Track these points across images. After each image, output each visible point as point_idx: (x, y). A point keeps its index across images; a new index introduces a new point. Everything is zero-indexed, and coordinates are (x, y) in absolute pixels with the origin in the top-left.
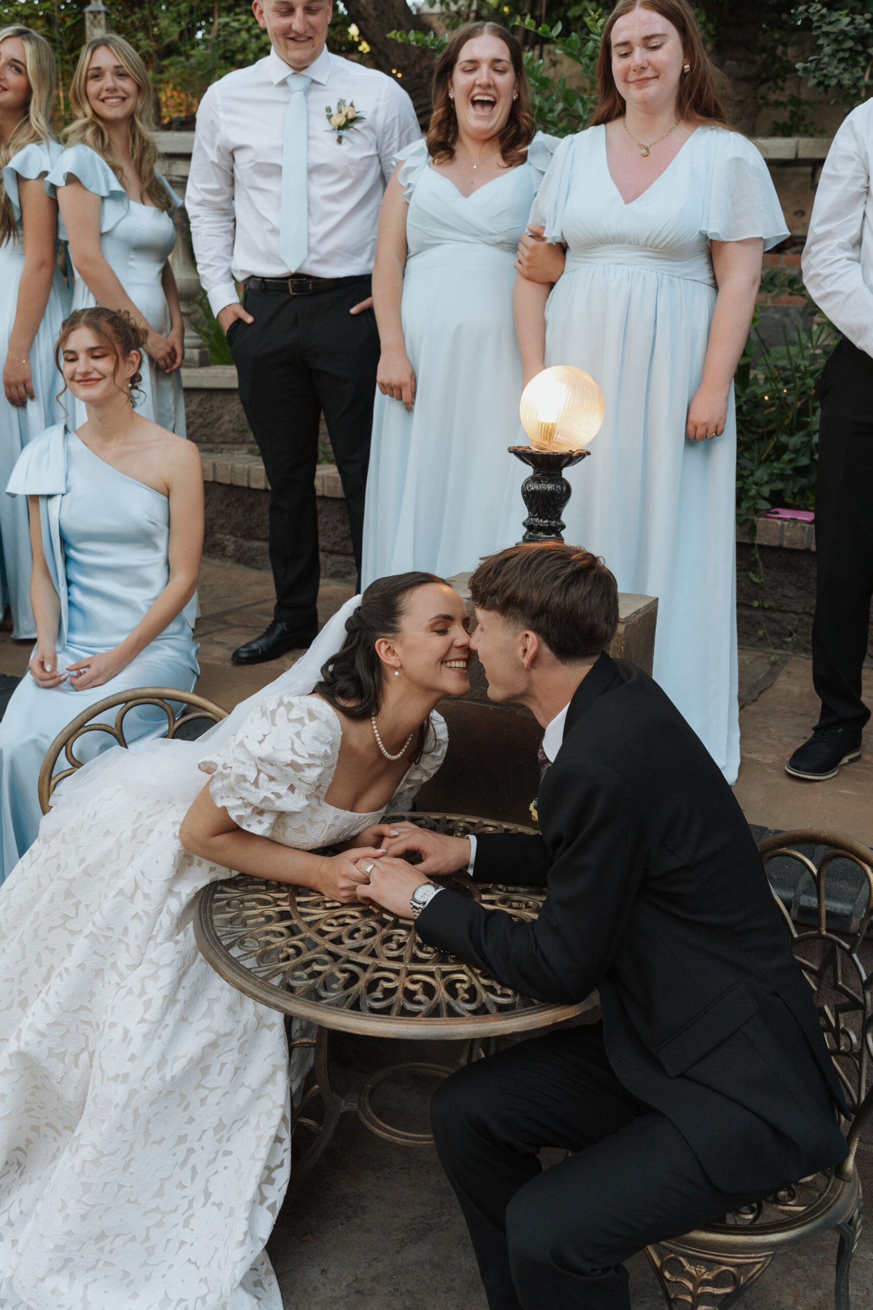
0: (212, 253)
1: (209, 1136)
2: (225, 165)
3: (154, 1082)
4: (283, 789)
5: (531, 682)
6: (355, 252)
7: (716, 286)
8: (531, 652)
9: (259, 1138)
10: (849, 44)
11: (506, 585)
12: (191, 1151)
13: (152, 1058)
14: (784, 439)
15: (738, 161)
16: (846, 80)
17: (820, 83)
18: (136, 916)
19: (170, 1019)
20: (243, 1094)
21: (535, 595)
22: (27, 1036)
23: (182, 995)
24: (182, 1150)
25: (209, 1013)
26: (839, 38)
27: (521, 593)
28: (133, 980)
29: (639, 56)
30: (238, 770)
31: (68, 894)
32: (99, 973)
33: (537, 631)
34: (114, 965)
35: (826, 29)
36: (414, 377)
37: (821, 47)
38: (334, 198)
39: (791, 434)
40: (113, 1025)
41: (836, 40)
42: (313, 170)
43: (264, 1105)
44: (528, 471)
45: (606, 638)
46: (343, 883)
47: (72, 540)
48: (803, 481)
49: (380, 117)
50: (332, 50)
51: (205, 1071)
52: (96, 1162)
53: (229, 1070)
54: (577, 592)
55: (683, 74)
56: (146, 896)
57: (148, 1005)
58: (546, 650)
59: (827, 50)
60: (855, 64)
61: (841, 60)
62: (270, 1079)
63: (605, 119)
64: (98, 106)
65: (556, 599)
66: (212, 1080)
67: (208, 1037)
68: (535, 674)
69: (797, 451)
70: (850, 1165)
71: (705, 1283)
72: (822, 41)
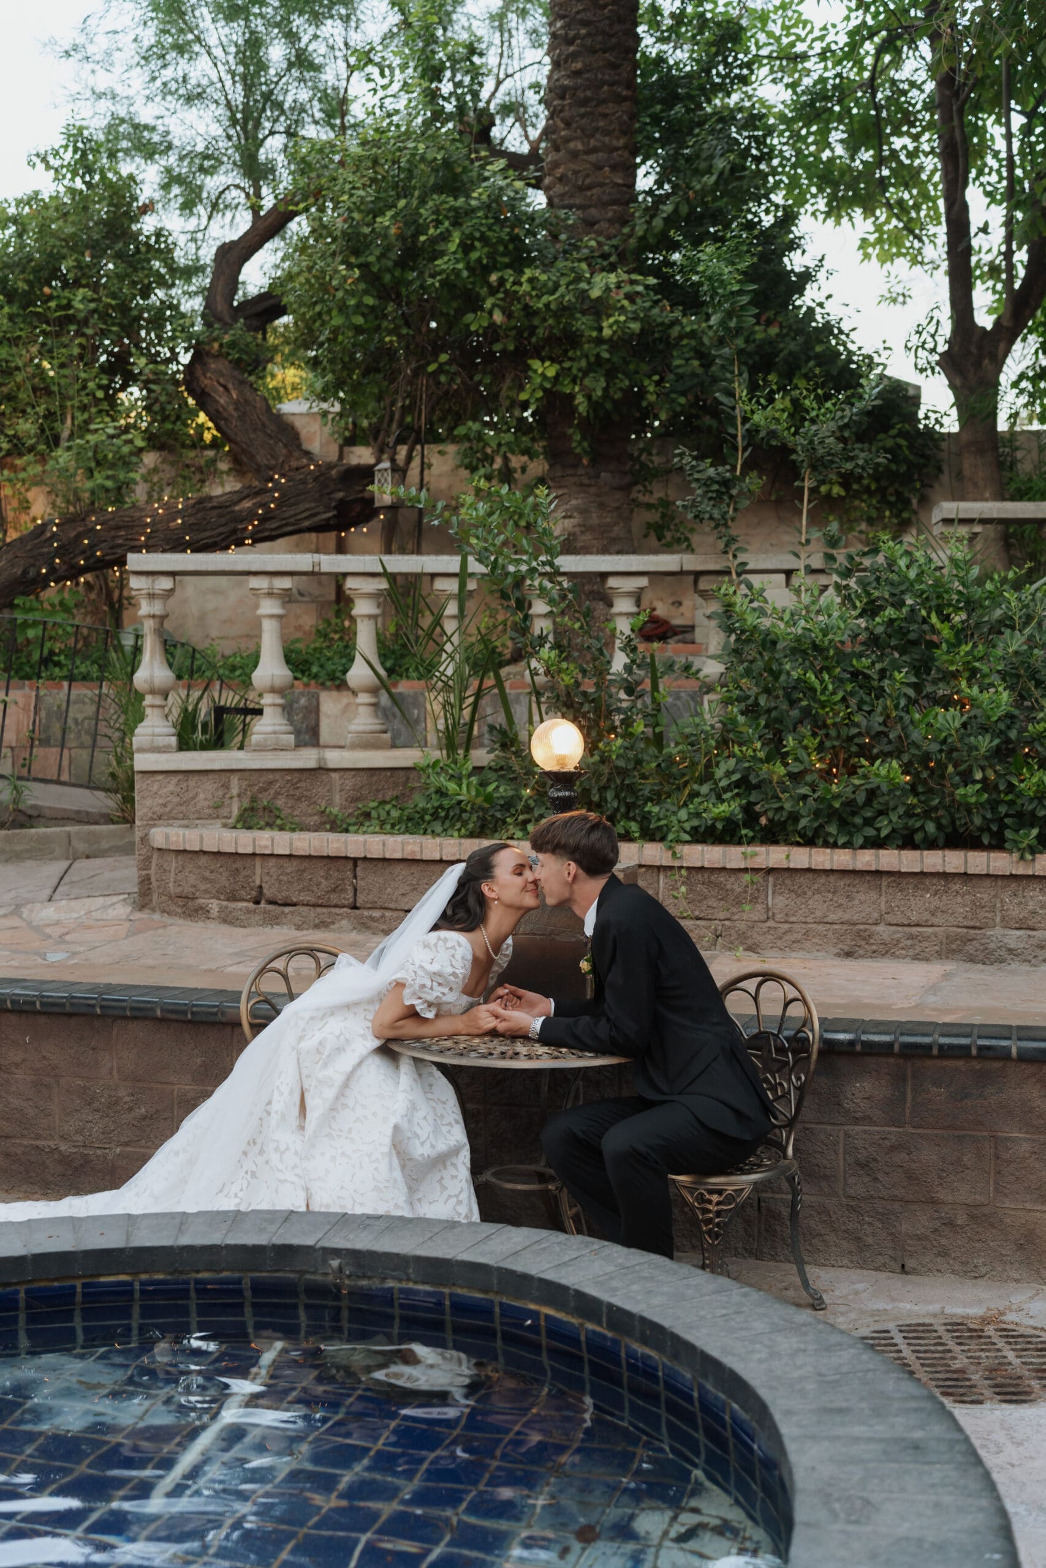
5: (572, 893)
8: (573, 873)
10: (715, 487)
11: (554, 837)
14: (696, 787)
16: (716, 514)
17: (696, 517)
21: (571, 841)
26: (707, 483)
27: (563, 841)
33: (575, 861)
35: (696, 476)
37: (694, 489)
39: (701, 784)
41: (705, 484)
45: (613, 862)
54: (595, 836)
58: (581, 871)
59: (699, 492)
60: (722, 501)
61: (710, 499)
65: (584, 842)
68: (575, 887)
70: (790, 1151)
71: (719, 1203)
72: (694, 485)
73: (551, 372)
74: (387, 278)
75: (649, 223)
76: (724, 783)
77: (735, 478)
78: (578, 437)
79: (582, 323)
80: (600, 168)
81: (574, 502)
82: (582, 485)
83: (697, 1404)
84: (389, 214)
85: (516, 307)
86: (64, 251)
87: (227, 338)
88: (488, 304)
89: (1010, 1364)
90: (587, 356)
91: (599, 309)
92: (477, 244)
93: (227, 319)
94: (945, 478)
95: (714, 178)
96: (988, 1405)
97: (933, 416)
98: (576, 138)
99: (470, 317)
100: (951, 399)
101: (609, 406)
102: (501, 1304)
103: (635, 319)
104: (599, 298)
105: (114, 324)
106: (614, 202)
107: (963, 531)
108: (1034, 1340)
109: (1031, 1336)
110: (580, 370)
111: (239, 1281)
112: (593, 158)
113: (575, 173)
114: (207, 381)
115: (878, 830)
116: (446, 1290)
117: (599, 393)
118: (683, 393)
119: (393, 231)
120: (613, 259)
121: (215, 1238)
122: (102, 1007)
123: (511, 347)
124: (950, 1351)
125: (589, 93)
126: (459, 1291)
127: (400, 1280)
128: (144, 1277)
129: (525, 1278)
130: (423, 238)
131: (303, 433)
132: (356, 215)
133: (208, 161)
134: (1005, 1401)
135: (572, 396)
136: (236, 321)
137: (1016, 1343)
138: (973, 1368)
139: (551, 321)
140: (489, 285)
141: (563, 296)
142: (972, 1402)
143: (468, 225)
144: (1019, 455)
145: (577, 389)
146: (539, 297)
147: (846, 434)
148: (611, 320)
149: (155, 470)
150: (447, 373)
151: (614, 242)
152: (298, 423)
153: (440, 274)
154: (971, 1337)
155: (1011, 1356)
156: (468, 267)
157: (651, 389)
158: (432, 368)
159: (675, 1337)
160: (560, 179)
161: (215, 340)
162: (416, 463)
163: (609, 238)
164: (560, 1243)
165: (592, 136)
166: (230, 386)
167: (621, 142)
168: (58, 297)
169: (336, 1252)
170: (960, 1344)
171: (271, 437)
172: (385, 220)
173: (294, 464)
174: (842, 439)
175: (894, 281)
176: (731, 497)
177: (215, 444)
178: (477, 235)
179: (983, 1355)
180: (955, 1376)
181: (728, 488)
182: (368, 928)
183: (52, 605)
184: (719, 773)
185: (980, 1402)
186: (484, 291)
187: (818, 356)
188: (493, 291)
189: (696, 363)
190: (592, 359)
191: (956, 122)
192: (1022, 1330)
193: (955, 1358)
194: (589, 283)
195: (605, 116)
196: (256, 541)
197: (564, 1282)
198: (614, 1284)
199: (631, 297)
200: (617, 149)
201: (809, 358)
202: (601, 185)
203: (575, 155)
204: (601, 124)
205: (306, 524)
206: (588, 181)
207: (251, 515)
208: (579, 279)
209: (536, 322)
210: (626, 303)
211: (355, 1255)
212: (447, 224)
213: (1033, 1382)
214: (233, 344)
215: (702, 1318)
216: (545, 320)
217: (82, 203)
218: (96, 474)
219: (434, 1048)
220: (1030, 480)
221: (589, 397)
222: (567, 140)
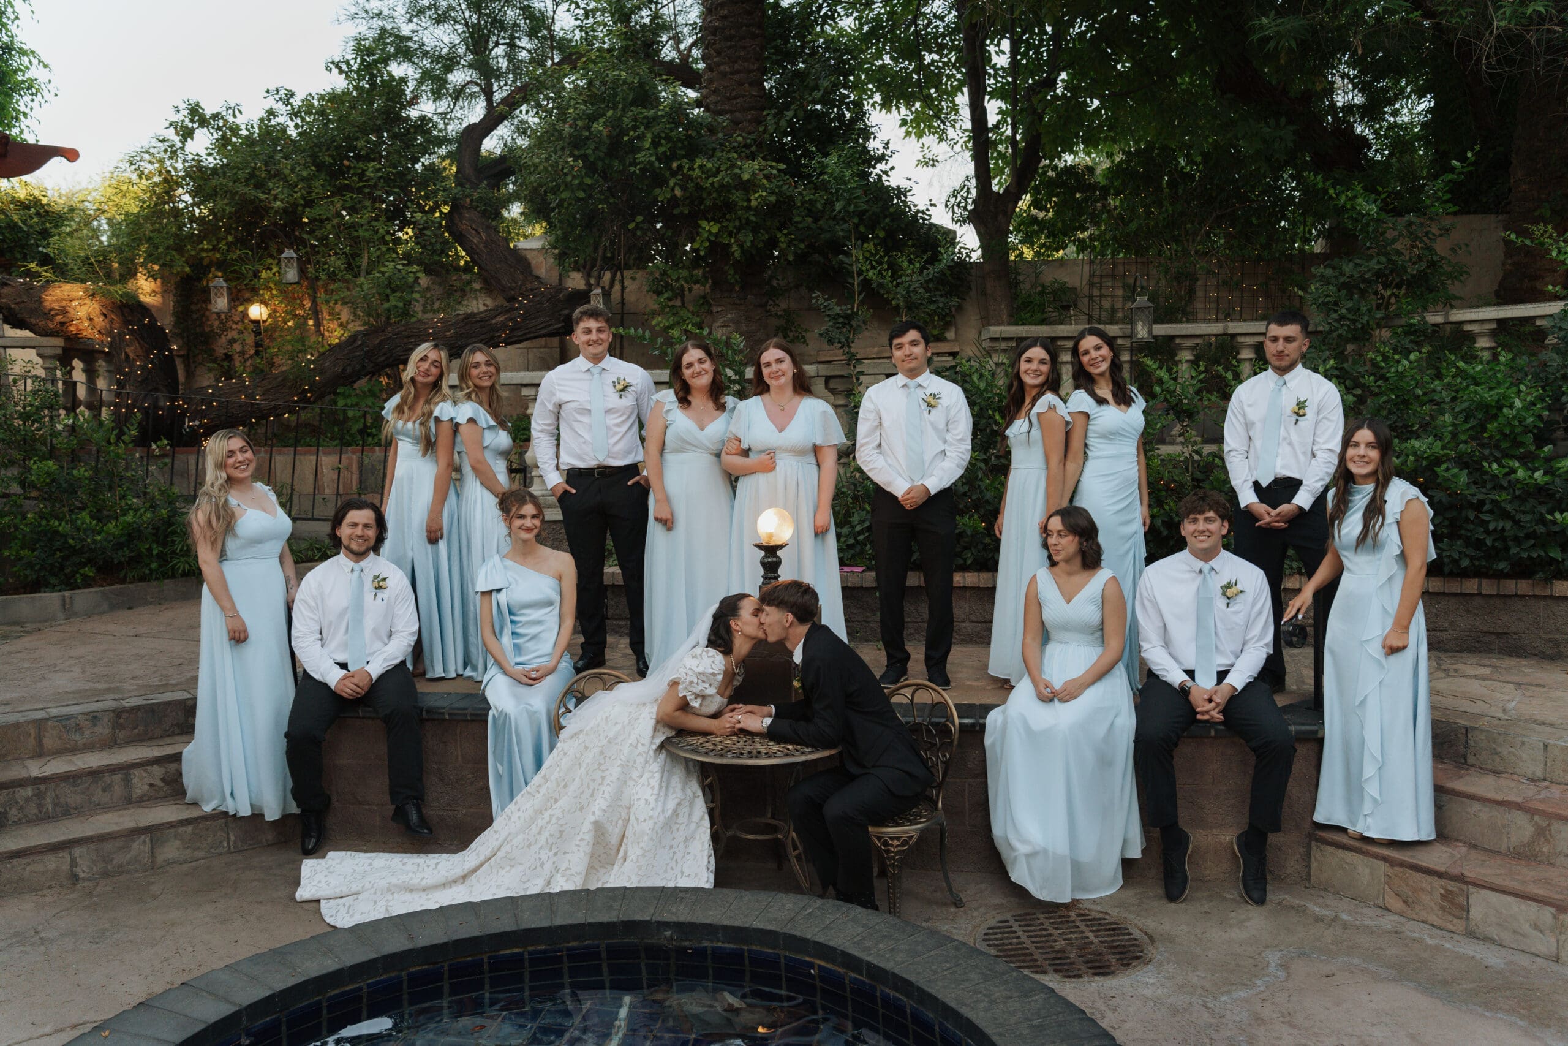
0: (547, 457)
1: (682, 846)
2: (556, 411)
3: (662, 818)
4: (707, 686)
5: (788, 634)
6: (629, 452)
7: (818, 465)
8: (789, 621)
9: (702, 844)
10: (841, 320)
11: (779, 596)
12: (675, 853)
13: (659, 809)
15: (825, 412)
18: (640, 754)
19: (662, 794)
20: (693, 826)
21: (791, 599)
22: (597, 813)
23: (664, 785)
24: (671, 851)
25: (674, 792)
26: (835, 317)
27: (786, 599)
28: (644, 780)
29: (774, 367)
30: (689, 679)
31: (602, 753)
32: (625, 782)
33: (792, 612)
34: (631, 778)
35: (828, 313)
36: (672, 515)
37: (826, 322)
38: (618, 425)
40: (639, 799)
42: (608, 411)
43: (702, 829)
44: (763, 553)
46: (728, 725)
47: (514, 610)
48: (852, 552)
49: (639, 386)
50: (611, 355)
51: (677, 815)
52: (643, 855)
53: (687, 815)
54: (807, 597)
55: (794, 374)
56: (643, 745)
57: (653, 788)
58: (795, 620)
59: (830, 323)
60: (845, 329)
61: (838, 328)
62: (702, 818)
63: (760, 394)
64: (478, 382)
65: (799, 600)
66: (680, 820)
67: (676, 801)
68: (790, 630)
69: (846, 536)
70: (940, 805)
71: (898, 846)
72: (827, 319)
73: (715, 230)
74: (600, 164)
75: (777, 123)
76: (858, 528)
77: (853, 313)
78: (732, 272)
79: (736, 196)
80: (742, 84)
81: (729, 316)
82: (734, 304)
83: (937, 1036)
84: (602, 120)
85: (691, 185)
86: (358, 134)
87: (476, 196)
88: (672, 182)
89: (1092, 943)
90: (739, 218)
91: (748, 187)
92: (663, 141)
93: (473, 179)
94: (973, 293)
95: (821, 93)
96: (1086, 979)
97: (964, 251)
98: (723, 64)
99: (658, 191)
100: (978, 244)
101: (754, 252)
102: (785, 957)
103: (773, 193)
104: (748, 180)
105: (394, 187)
106: (752, 108)
107: (1003, 345)
108: (1103, 922)
109: (1100, 919)
110: (735, 227)
111: (598, 947)
112: (736, 77)
113: (725, 87)
114: (464, 226)
115: (965, 560)
116: (746, 947)
117: (749, 244)
118: (802, 241)
119: (605, 133)
120: (753, 149)
121: (579, 917)
122: (449, 714)
123: (686, 212)
124: (1051, 935)
125: (732, 32)
126: (754, 948)
127: (712, 941)
128: (530, 948)
129: (804, 940)
130: (626, 138)
131: (534, 263)
132: (579, 123)
133: (450, 63)
134: (1098, 974)
135: (729, 245)
136: (481, 182)
137: (1092, 926)
138: (1069, 948)
139: (714, 195)
140: (670, 169)
141: (723, 178)
142: (1074, 977)
143: (657, 129)
144: (1021, 278)
145: (733, 241)
146: (707, 178)
147: (931, 285)
148: (757, 195)
149: (428, 289)
150: (641, 229)
151: (753, 136)
152: (529, 256)
153: (639, 163)
154: (1061, 923)
155: (1091, 935)
156: (658, 159)
157: (782, 240)
158: (631, 226)
159: (921, 991)
160: (714, 92)
161: (467, 196)
162: (617, 287)
163: (749, 134)
164: (819, 908)
165: (736, 62)
166: (481, 230)
167: (755, 67)
168: (355, 167)
169: (667, 925)
170: (1056, 928)
171: (511, 267)
172: (598, 126)
173: (529, 286)
174: (927, 290)
175: (927, 151)
176: (851, 326)
177: (467, 269)
178: (663, 135)
179: (1074, 936)
180: (1059, 955)
181: (849, 321)
182: (617, 632)
183: (364, 392)
184: (855, 519)
185: (1080, 976)
186: (668, 174)
187: (891, 214)
188: (674, 174)
189: (810, 219)
190: (744, 221)
191: (978, 53)
192: (1094, 915)
193: (1055, 941)
194: (740, 168)
195: (744, 48)
196: (507, 344)
197: (832, 944)
198: (868, 944)
199: (767, 177)
200: (753, 71)
201: (886, 217)
202: (744, 96)
203: (724, 75)
204: (742, 53)
205: (543, 332)
206: (734, 93)
207: (504, 326)
208: (733, 166)
209: (704, 195)
210: (765, 181)
211: (679, 926)
212: (642, 128)
213: (1111, 957)
214: (480, 200)
215: (935, 972)
216: (710, 194)
217: (366, 96)
218: (391, 298)
219: (703, 750)
220: (1030, 295)
221: (741, 246)
222: (718, 65)
